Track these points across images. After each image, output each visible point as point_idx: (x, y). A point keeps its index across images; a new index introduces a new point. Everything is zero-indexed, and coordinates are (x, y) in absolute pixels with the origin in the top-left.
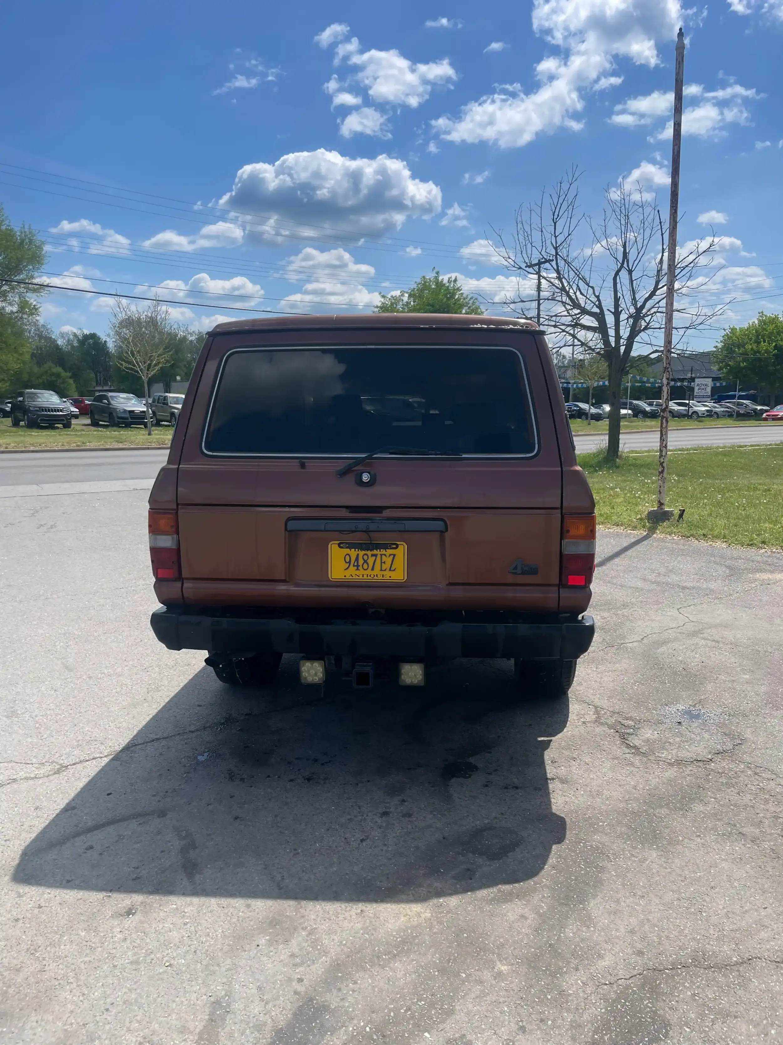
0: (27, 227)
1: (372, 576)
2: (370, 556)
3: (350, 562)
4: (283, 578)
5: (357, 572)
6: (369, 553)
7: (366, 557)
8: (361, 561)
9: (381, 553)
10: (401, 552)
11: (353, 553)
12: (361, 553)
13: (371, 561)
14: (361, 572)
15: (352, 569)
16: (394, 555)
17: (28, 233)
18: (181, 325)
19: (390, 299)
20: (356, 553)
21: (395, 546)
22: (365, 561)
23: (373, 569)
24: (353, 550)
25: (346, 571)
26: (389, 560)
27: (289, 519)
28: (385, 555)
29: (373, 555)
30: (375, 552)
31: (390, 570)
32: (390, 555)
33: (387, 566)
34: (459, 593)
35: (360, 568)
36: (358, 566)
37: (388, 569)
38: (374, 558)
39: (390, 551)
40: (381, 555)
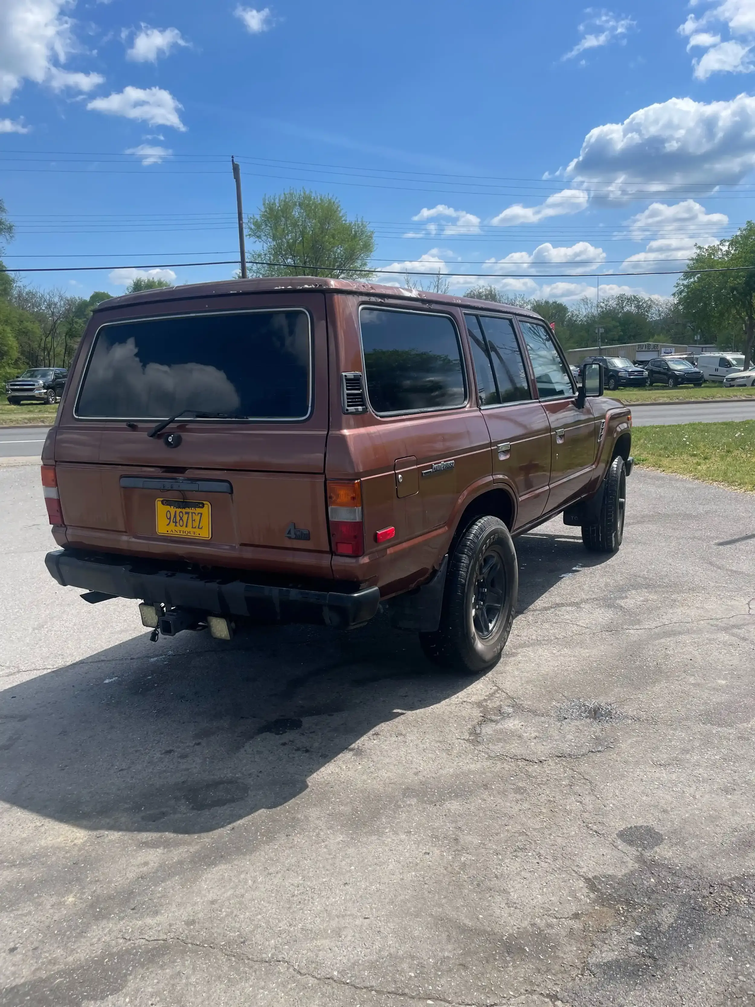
0: (359, 220)
1: (187, 533)
2: (184, 513)
3: (170, 519)
4: (124, 530)
5: (177, 529)
6: (184, 511)
7: (181, 515)
8: (178, 518)
9: (192, 511)
10: (206, 511)
11: (172, 510)
12: (179, 510)
13: (185, 518)
14: (179, 528)
15: (172, 524)
16: (201, 514)
17: (360, 225)
18: (518, 295)
19: (707, 250)
20: (175, 509)
21: (201, 505)
22: (181, 519)
23: (186, 526)
24: (172, 507)
25: (168, 527)
26: (197, 518)
27: (122, 477)
28: (195, 513)
29: (187, 513)
30: (187, 510)
31: (199, 528)
32: (198, 513)
33: (196, 524)
34: (249, 554)
35: (178, 524)
36: (176, 522)
37: (197, 527)
38: (187, 515)
39: (198, 510)
40: (192, 513)
